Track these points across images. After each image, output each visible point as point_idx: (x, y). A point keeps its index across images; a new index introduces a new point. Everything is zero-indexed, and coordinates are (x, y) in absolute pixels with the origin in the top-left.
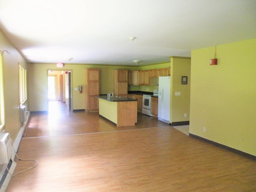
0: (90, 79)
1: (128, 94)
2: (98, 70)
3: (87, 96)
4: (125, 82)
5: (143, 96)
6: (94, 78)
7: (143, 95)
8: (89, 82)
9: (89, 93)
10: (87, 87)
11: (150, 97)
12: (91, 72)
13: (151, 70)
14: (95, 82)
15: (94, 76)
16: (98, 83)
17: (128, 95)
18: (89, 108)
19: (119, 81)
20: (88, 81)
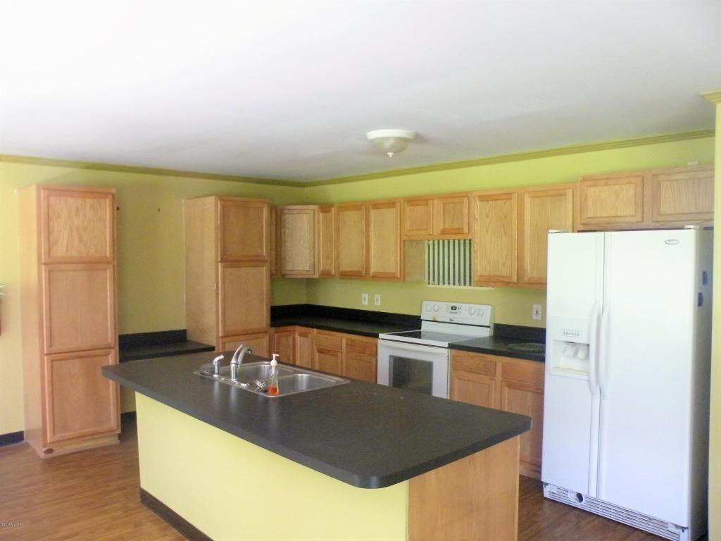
0: (60, 251)
1: (272, 326)
2: (106, 195)
3: (42, 355)
4: (257, 261)
5: (380, 342)
6: (81, 240)
7: (381, 336)
8: (52, 266)
9: (51, 337)
10: (40, 296)
11: (445, 351)
12: (66, 206)
13: (413, 201)
14: (91, 265)
15: (85, 229)
16: (109, 273)
17: (273, 330)
18: (54, 433)
19: (229, 260)
20: (45, 264)
